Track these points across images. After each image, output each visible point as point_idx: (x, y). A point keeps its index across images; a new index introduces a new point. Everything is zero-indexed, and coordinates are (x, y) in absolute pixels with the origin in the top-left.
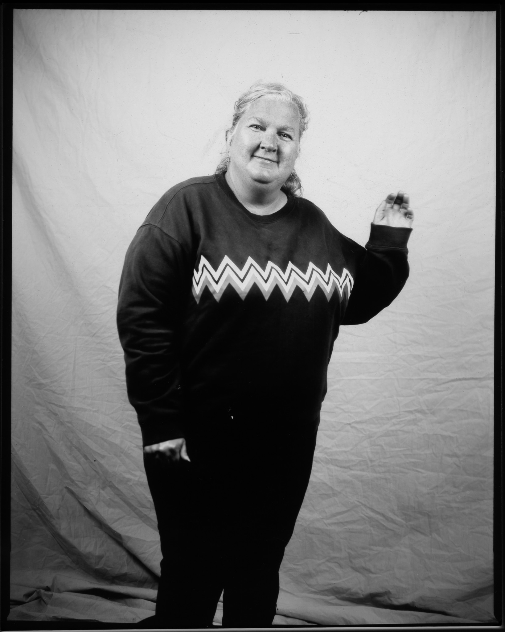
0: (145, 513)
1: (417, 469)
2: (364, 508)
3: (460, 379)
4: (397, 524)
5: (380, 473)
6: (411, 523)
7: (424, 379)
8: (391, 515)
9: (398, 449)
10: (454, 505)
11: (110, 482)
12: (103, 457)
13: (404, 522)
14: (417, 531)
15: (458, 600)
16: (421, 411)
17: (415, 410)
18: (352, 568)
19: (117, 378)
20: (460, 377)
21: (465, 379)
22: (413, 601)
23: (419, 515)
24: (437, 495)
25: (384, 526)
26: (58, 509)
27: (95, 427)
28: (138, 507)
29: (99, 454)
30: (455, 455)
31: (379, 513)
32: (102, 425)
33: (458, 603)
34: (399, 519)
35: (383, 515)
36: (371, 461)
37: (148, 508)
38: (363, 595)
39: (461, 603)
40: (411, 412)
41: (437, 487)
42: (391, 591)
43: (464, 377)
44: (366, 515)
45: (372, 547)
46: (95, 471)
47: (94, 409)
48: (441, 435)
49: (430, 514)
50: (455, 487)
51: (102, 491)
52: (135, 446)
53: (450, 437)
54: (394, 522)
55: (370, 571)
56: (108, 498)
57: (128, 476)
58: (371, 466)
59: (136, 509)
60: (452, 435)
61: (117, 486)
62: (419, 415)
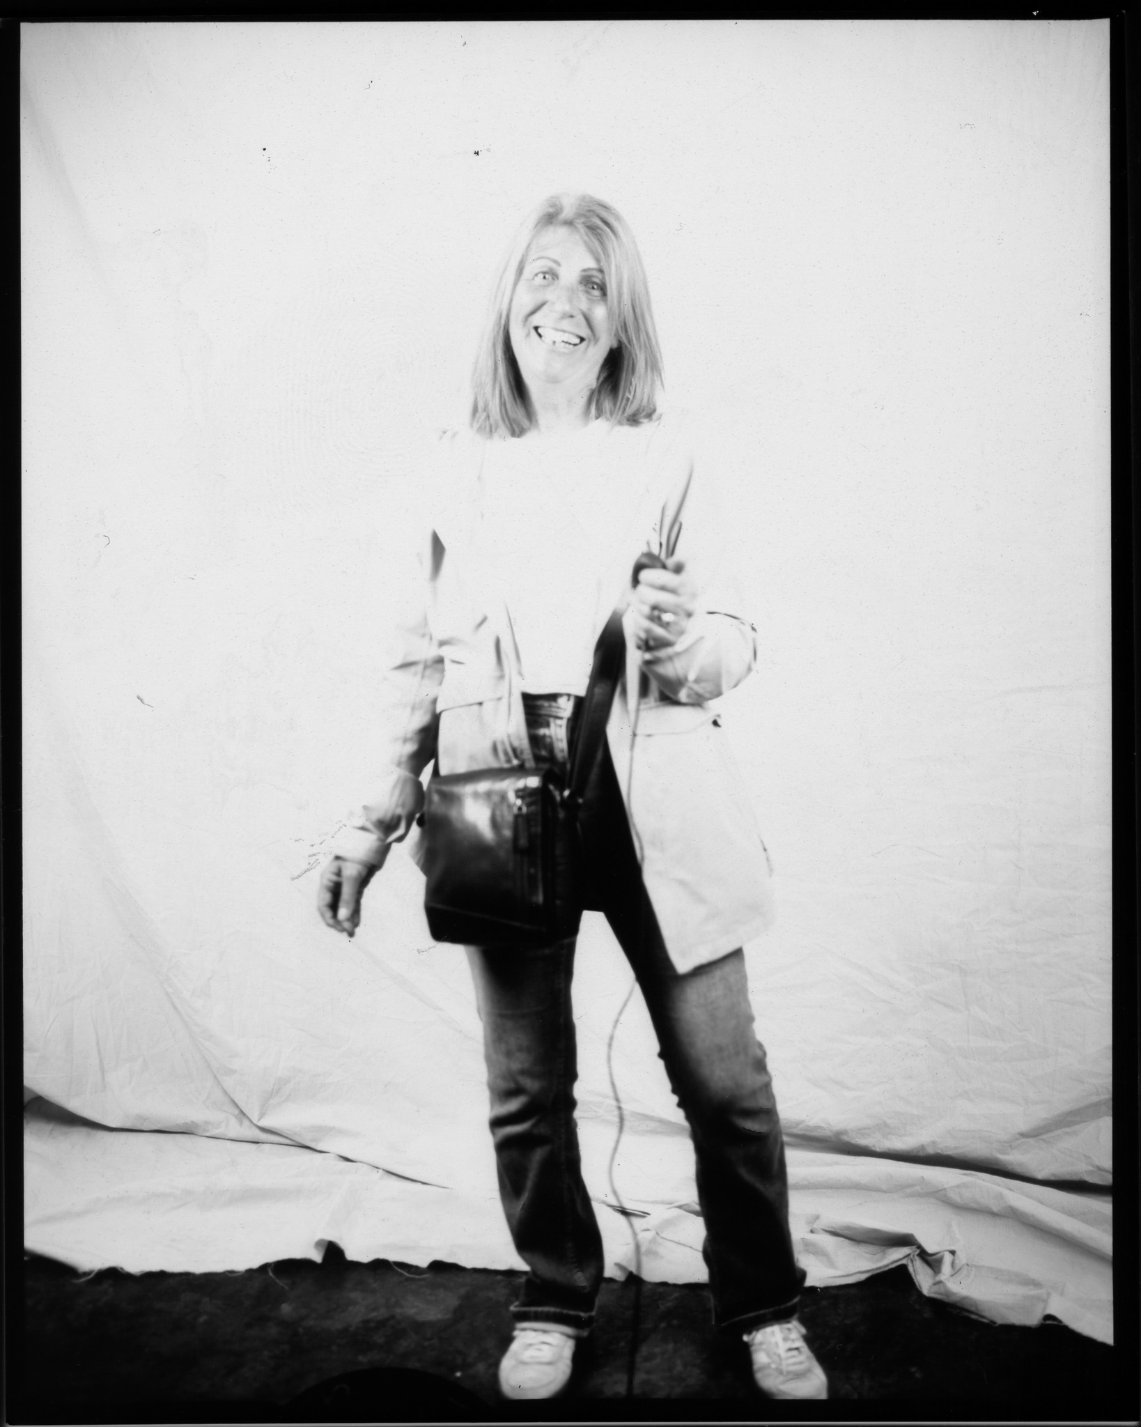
2: (830, 959)
4: (898, 990)
5: (860, 886)
6: (925, 987)
8: (884, 971)
10: (1013, 947)
13: (912, 985)
14: (939, 1002)
15: (1023, 1135)
17: (928, 757)
22: (932, 1139)
23: (941, 970)
24: (977, 928)
25: (870, 993)
26: (209, 979)
30: (1013, 846)
31: (860, 967)
33: (1024, 1140)
34: (900, 979)
35: (868, 972)
38: (829, 1130)
39: (1031, 1141)
41: (977, 910)
42: (889, 1121)
45: (848, 1037)
49: (963, 966)
50: (1015, 911)
53: (1002, 808)
54: (891, 985)
55: (843, 1085)
60: (1005, 804)
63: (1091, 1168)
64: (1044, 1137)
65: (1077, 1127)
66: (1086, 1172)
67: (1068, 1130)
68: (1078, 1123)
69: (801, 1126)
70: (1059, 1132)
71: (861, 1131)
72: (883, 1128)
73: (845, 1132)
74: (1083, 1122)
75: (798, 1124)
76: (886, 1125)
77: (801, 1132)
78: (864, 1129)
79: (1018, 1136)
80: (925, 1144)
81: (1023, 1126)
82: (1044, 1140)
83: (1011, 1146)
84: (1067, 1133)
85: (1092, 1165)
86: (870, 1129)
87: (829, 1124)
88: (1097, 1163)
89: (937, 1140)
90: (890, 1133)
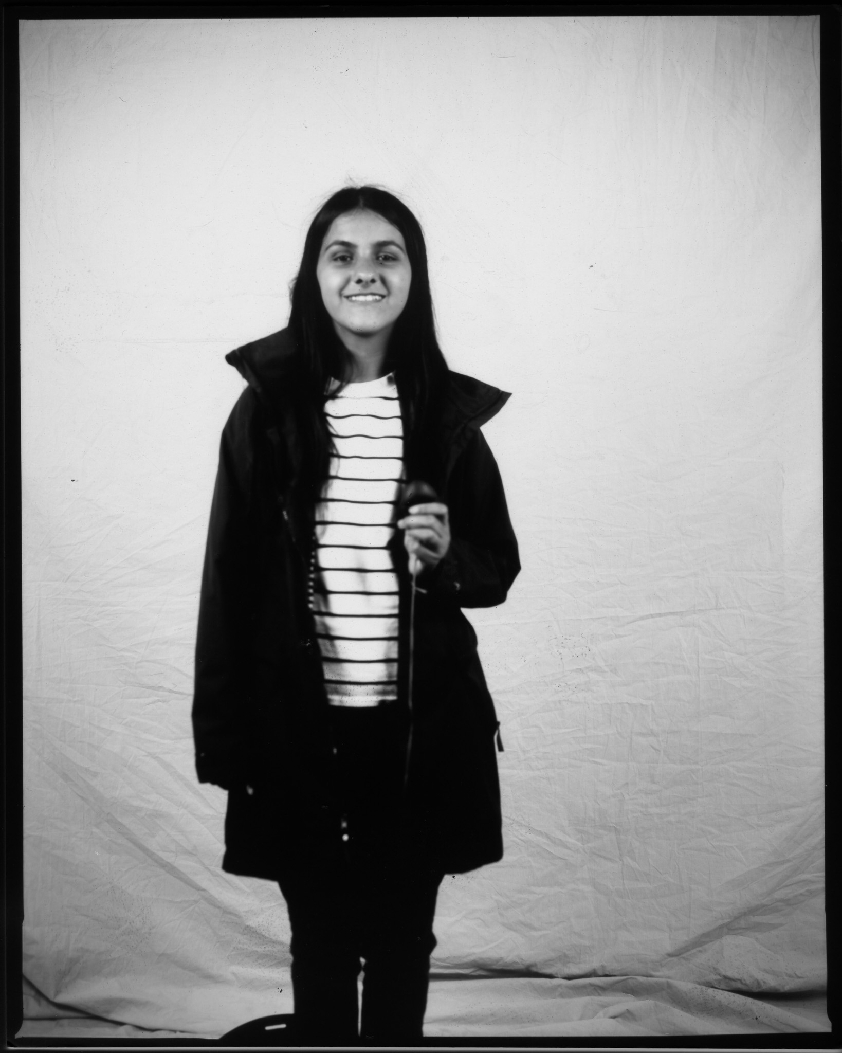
0: (169, 861)
1: (596, 760)
2: (517, 828)
3: (652, 616)
4: (569, 849)
5: (539, 769)
6: (589, 845)
7: (599, 618)
8: (560, 835)
9: (564, 730)
10: (654, 810)
11: (109, 813)
12: (95, 775)
13: (580, 844)
14: (601, 856)
15: (670, 955)
16: (597, 670)
17: (587, 668)
18: (504, 925)
19: (111, 645)
20: (652, 612)
21: (660, 615)
22: (602, 964)
23: (601, 831)
24: (627, 797)
25: (549, 853)
27: (79, 727)
28: (155, 852)
29: (87, 770)
30: (653, 734)
31: (540, 833)
32: (90, 723)
33: (670, 959)
34: (571, 840)
35: (547, 836)
36: (524, 751)
37: (171, 852)
38: (522, 964)
39: (675, 959)
40: (580, 670)
41: (627, 784)
42: (567, 953)
43: (658, 612)
44: (521, 837)
45: (533, 889)
46: (82, 798)
47: (76, 699)
48: (628, 704)
49: (617, 827)
50: (654, 782)
51: (95, 830)
52: (146, 754)
53: (642, 705)
54: (564, 845)
55: (531, 927)
56: (108, 838)
57: (136, 803)
58: (525, 760)
59: (153, 854)
60: (644, 702)
61: (119, 820)
62: (593, 676)
63: (719, 977)
64: (684, 955)
65: (706, 946)
66: (716, 980)
67: (700, 949)
68: (707, 943)
69: (500, 963)
70: (695, 951)
71: (549, 962)
72: (564, 959)
73: (535, 965)
74: (711, 941)
75: (498, 961)
76: (566, 956)
77: (500, 968)
78: (550, 960)
79: (666, 956)
80: (596, 968)
81: (669, 947)
82: (684, 958)
83: (661, 965)
84: (700, 951)
85: (719, 975)
86: (553, 960)
87: (522, 959)
88: (724, 973)
89: (605, 964)
90: (569, 962)
